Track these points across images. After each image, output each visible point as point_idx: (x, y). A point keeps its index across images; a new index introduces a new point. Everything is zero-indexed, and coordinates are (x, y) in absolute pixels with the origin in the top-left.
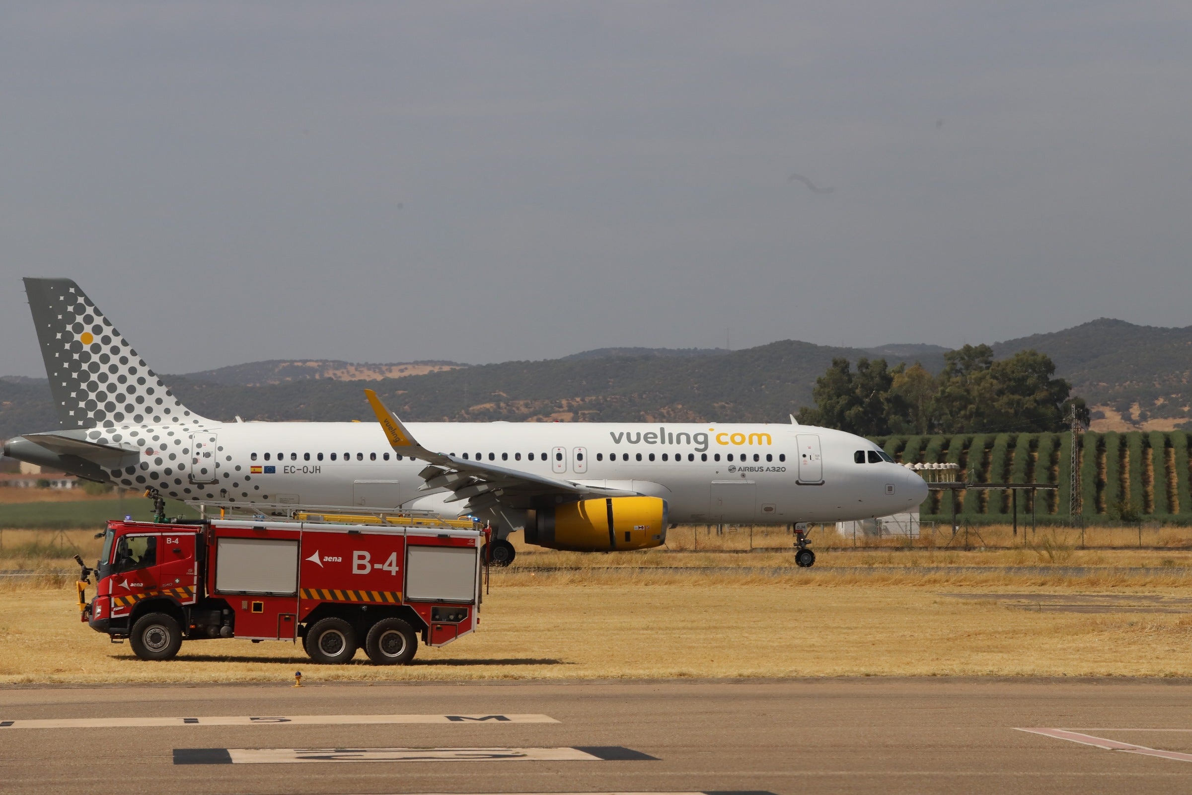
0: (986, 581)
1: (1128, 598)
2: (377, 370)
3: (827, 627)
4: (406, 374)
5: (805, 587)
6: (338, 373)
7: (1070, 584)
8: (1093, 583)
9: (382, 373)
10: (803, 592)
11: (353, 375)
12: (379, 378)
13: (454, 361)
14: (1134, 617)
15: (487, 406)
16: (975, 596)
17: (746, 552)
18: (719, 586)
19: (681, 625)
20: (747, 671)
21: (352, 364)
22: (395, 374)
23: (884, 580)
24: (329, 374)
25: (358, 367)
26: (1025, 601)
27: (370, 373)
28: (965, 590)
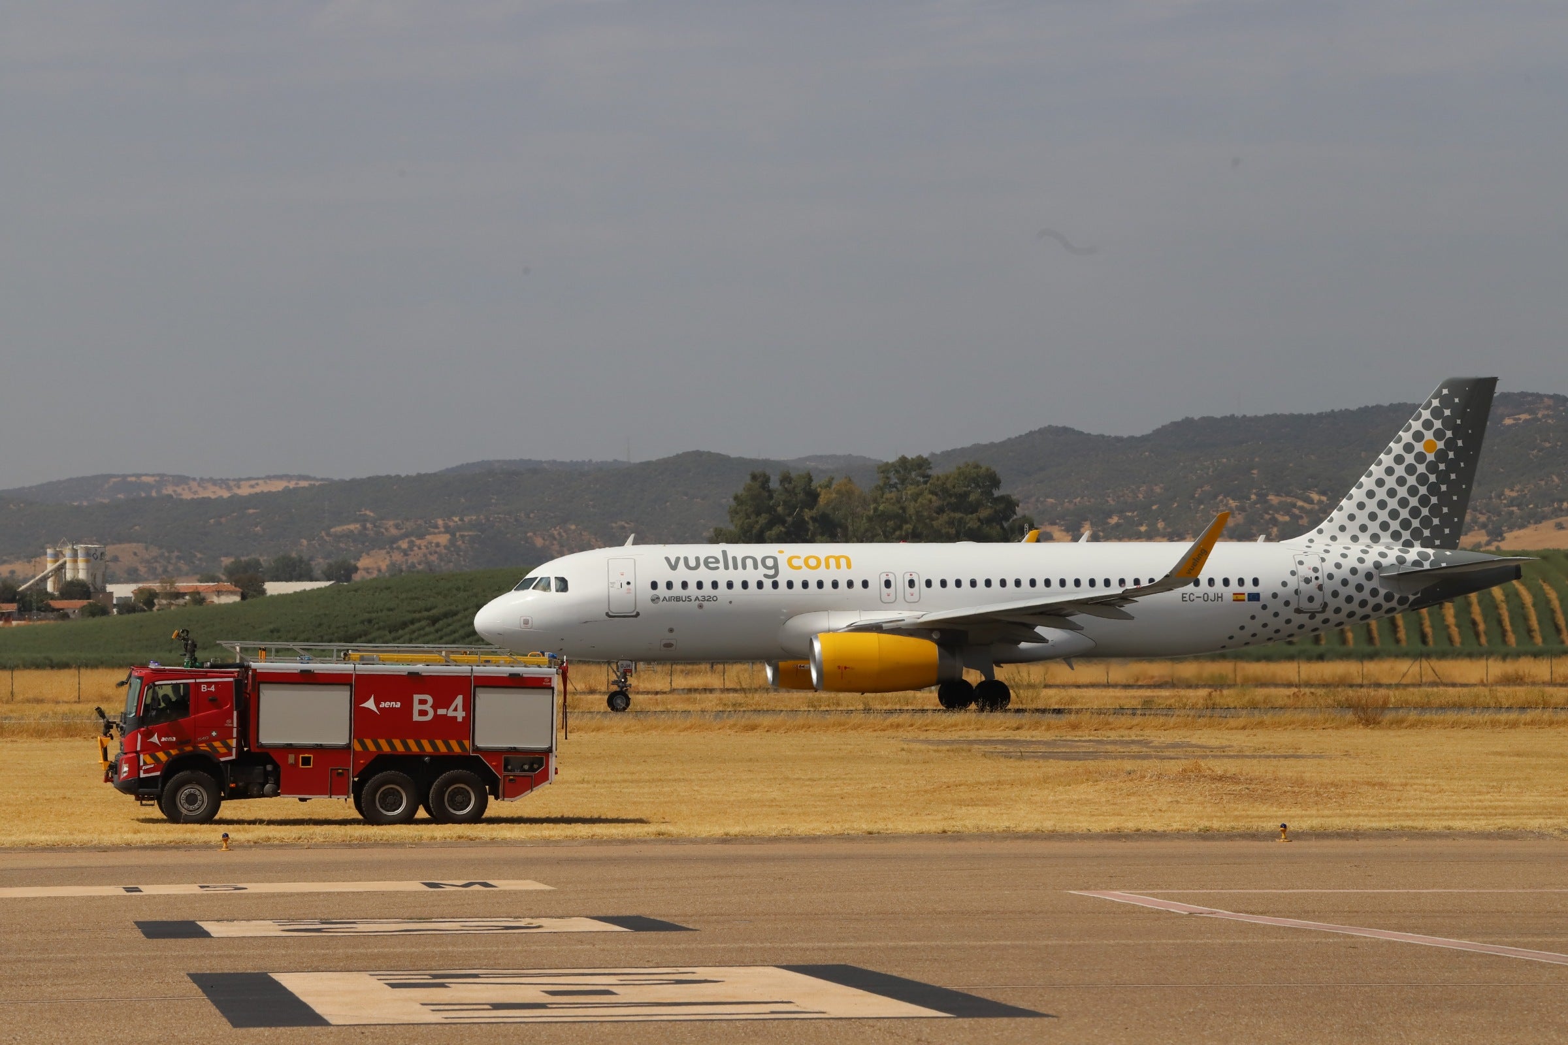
0: (955, 725)
1: (1114, 743)
2: (224, 486)
3: (787, 779)
4: (258, 490)
5: (751, 733)
6: (179, 490)
7: (1049, 728)
8: (1075, 727)
9: (229, 488)
10: (751, 738)
11: (195, 493)
12: (226, 494)
13: (312, 475)
14: (1128, 765)
15: (352, 527)
16: (945, 742)
17: (665, 693)
18: (654, 733)
19: (620, 777)
20: (735, 830)
21: (194, 479)
22: (245, 491)
23: (840, 724)
24: (169, 490)
25: (202, 482)
26: (1003, 748)
27: (216, 489)
28: (932, 735)
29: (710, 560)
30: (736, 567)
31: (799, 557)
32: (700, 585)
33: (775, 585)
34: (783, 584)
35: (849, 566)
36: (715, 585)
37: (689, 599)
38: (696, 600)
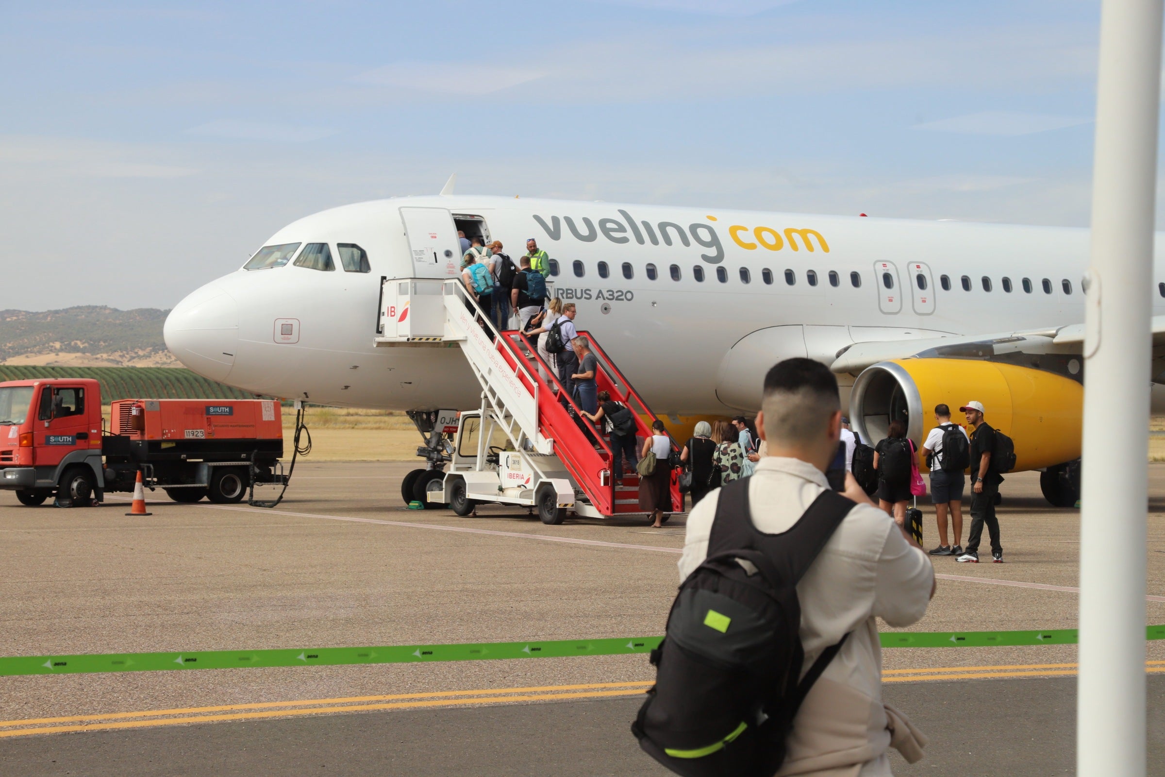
29: (609, 225)
30: (655, 242)
31: (745, 229)
32: (603, 269)
33: (722, 275)
34: (733, 275)
35: (826, 248)
36: (627, 270)
37: (586, 293)
38: (598, 297)
